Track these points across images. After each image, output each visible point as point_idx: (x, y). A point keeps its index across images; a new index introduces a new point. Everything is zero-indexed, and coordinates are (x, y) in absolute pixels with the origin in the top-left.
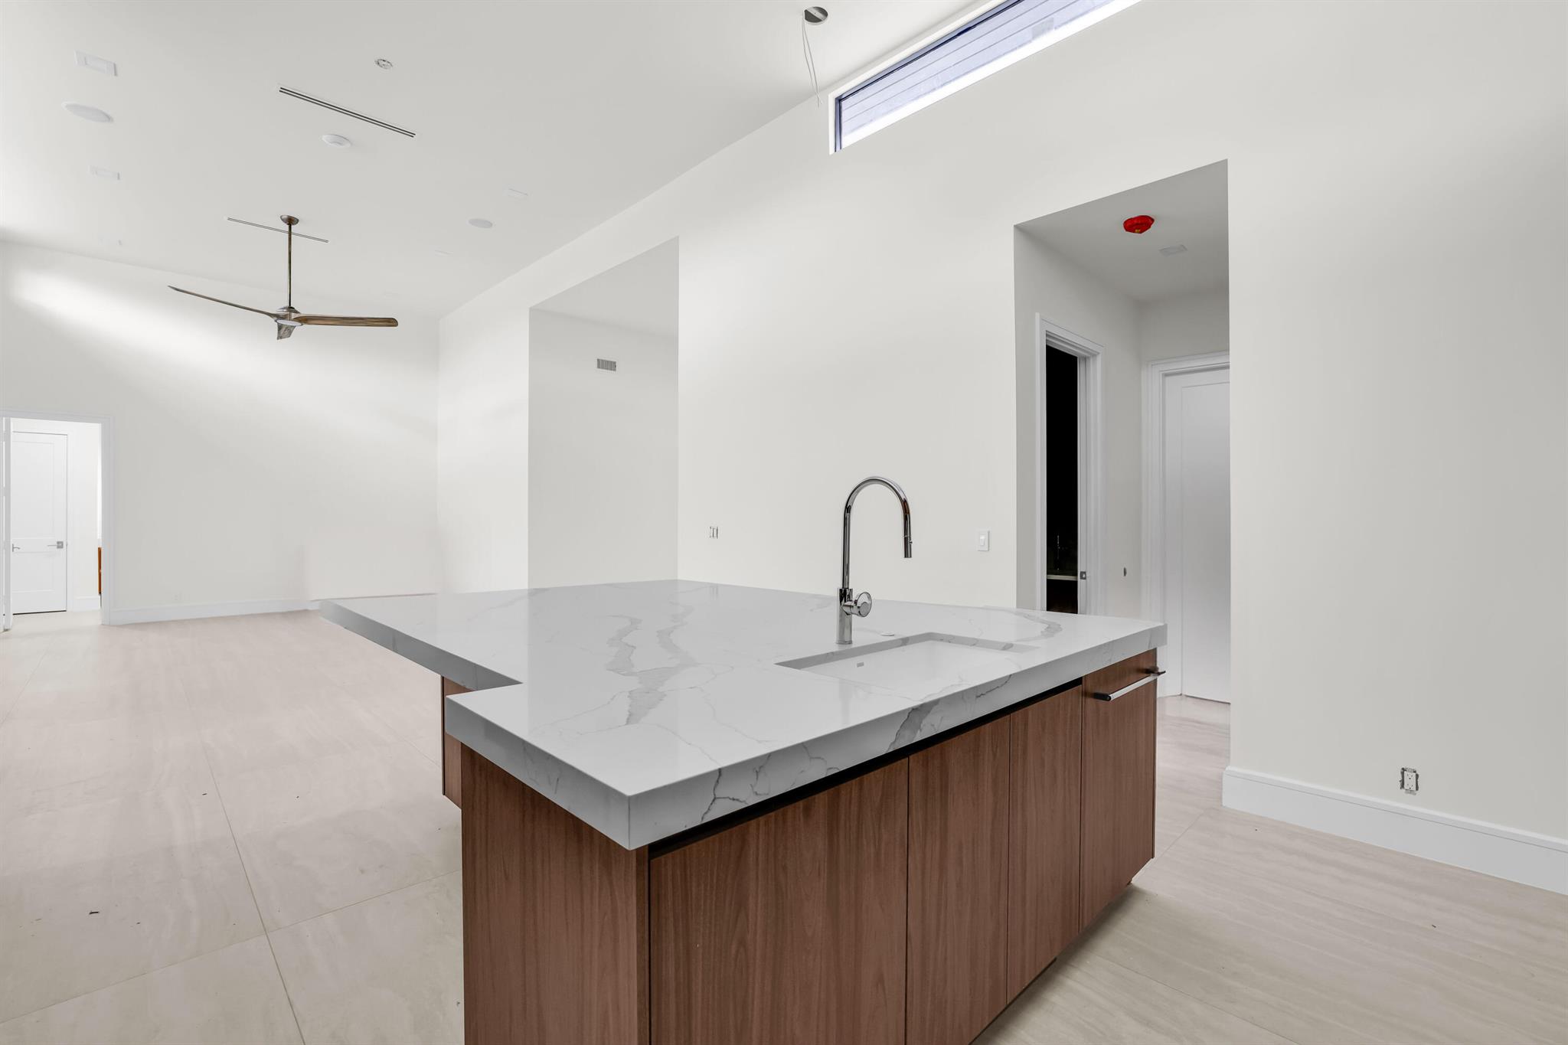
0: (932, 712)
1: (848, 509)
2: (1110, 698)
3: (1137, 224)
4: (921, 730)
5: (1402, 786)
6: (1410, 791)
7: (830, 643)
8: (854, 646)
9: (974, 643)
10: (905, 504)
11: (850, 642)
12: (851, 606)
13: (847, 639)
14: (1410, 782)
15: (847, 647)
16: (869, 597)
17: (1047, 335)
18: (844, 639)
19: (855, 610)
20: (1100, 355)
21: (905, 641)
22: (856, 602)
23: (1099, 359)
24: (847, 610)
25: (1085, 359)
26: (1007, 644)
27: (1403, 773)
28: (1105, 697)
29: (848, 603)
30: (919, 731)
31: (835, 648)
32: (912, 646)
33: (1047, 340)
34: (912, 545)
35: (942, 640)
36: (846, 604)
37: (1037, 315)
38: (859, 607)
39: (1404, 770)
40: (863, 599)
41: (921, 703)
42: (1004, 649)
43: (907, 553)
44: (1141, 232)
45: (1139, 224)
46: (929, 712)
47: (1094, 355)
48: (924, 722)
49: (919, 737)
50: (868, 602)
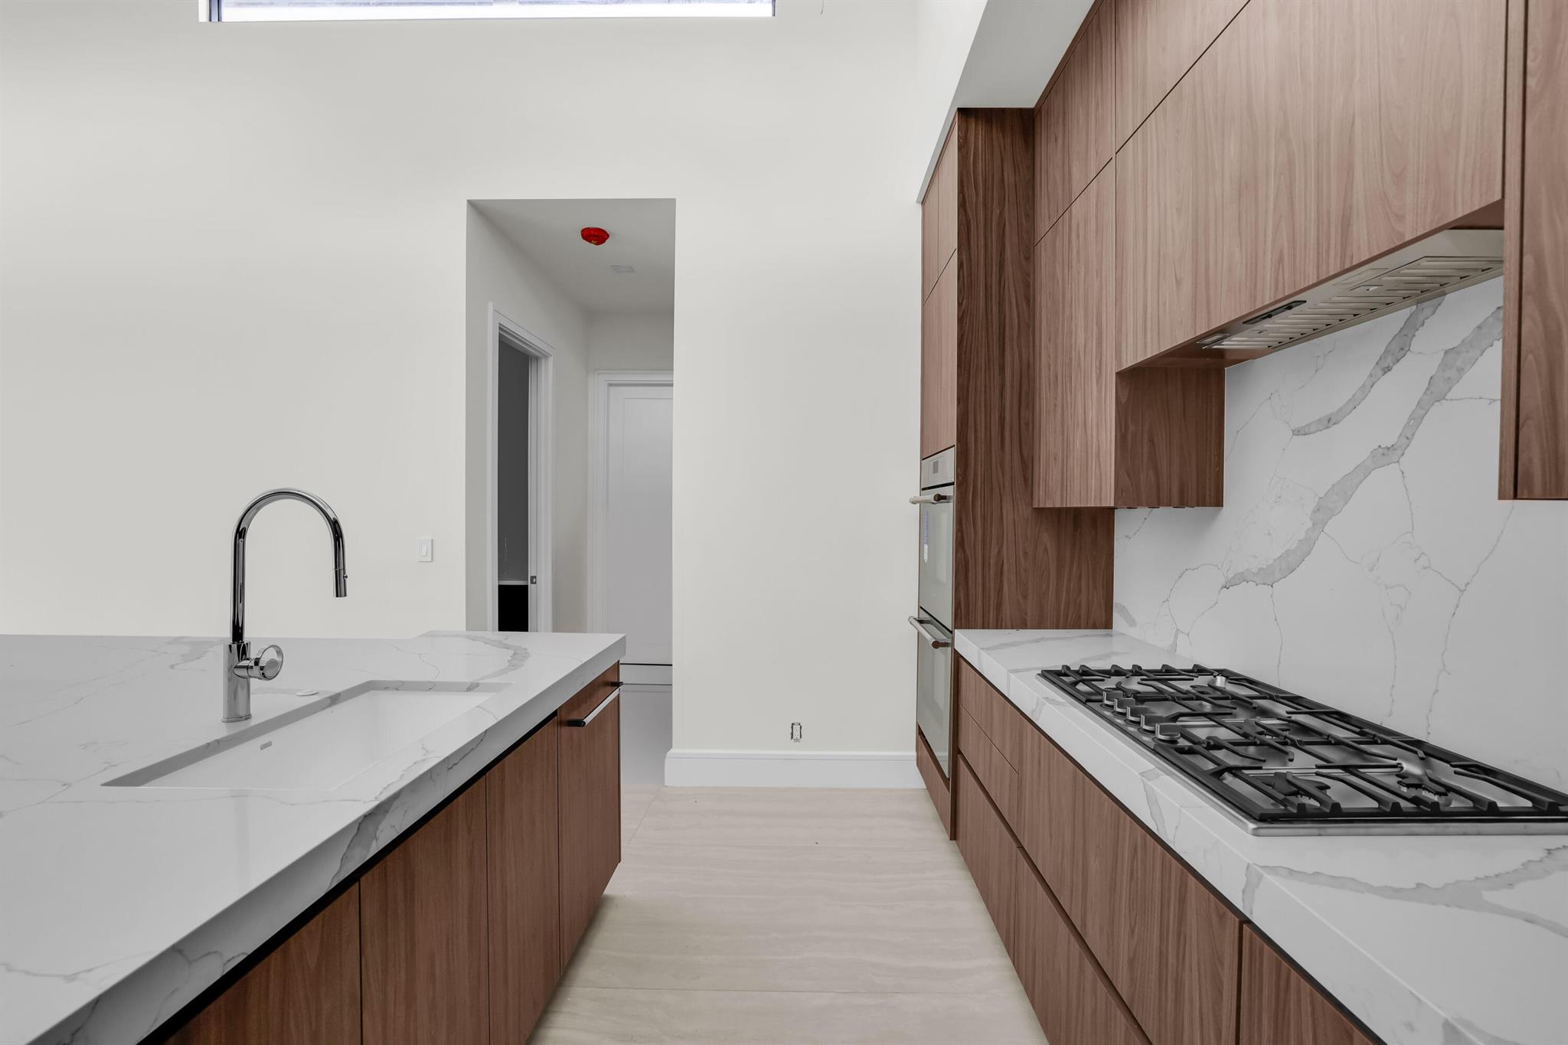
0: (390, 811)
1: (240, 533)
2: (585, 723)
3: (594, 235)
4: (376, 840)
5: (792, 737)
6: (797, 740)
7: (212, 724)
8: (253, 722)
9: (430, 687)
10: (335, 526)
11: (248, 717)
12: (247, 667)
13: (242, 713)
14: (796, 734)
15: (242, 726)
16: (279, 652)
17: (500, 328)
18: (237, 713)
19: (256, 671)
20: (552, 358)
21: (334, 700)
22: (257, 663)
23: (551, 360)
24: (243, 673)
25: (537, 359)
26: (472, 684)
27: (792, 727)
28: (579, 723)
29: (245, 663)
30: (375, 841)
31: (222, 731)
32: (345, 703)
33: (500, 334)
34: (347, 580)
35: (386, 688)
36: (240, 664)
37: (490, 306)
38: (262, 668)
39: (793, 724)
40: (270, 655)
41: (377, 803)
42: (469, 689)
43: (340, 590)
44: (597, 244)
45: (595, 236)
46: (387, 811)
47: (546, 356)
48: (381, 827)
49: (375, 848)
50: (279, 659)
